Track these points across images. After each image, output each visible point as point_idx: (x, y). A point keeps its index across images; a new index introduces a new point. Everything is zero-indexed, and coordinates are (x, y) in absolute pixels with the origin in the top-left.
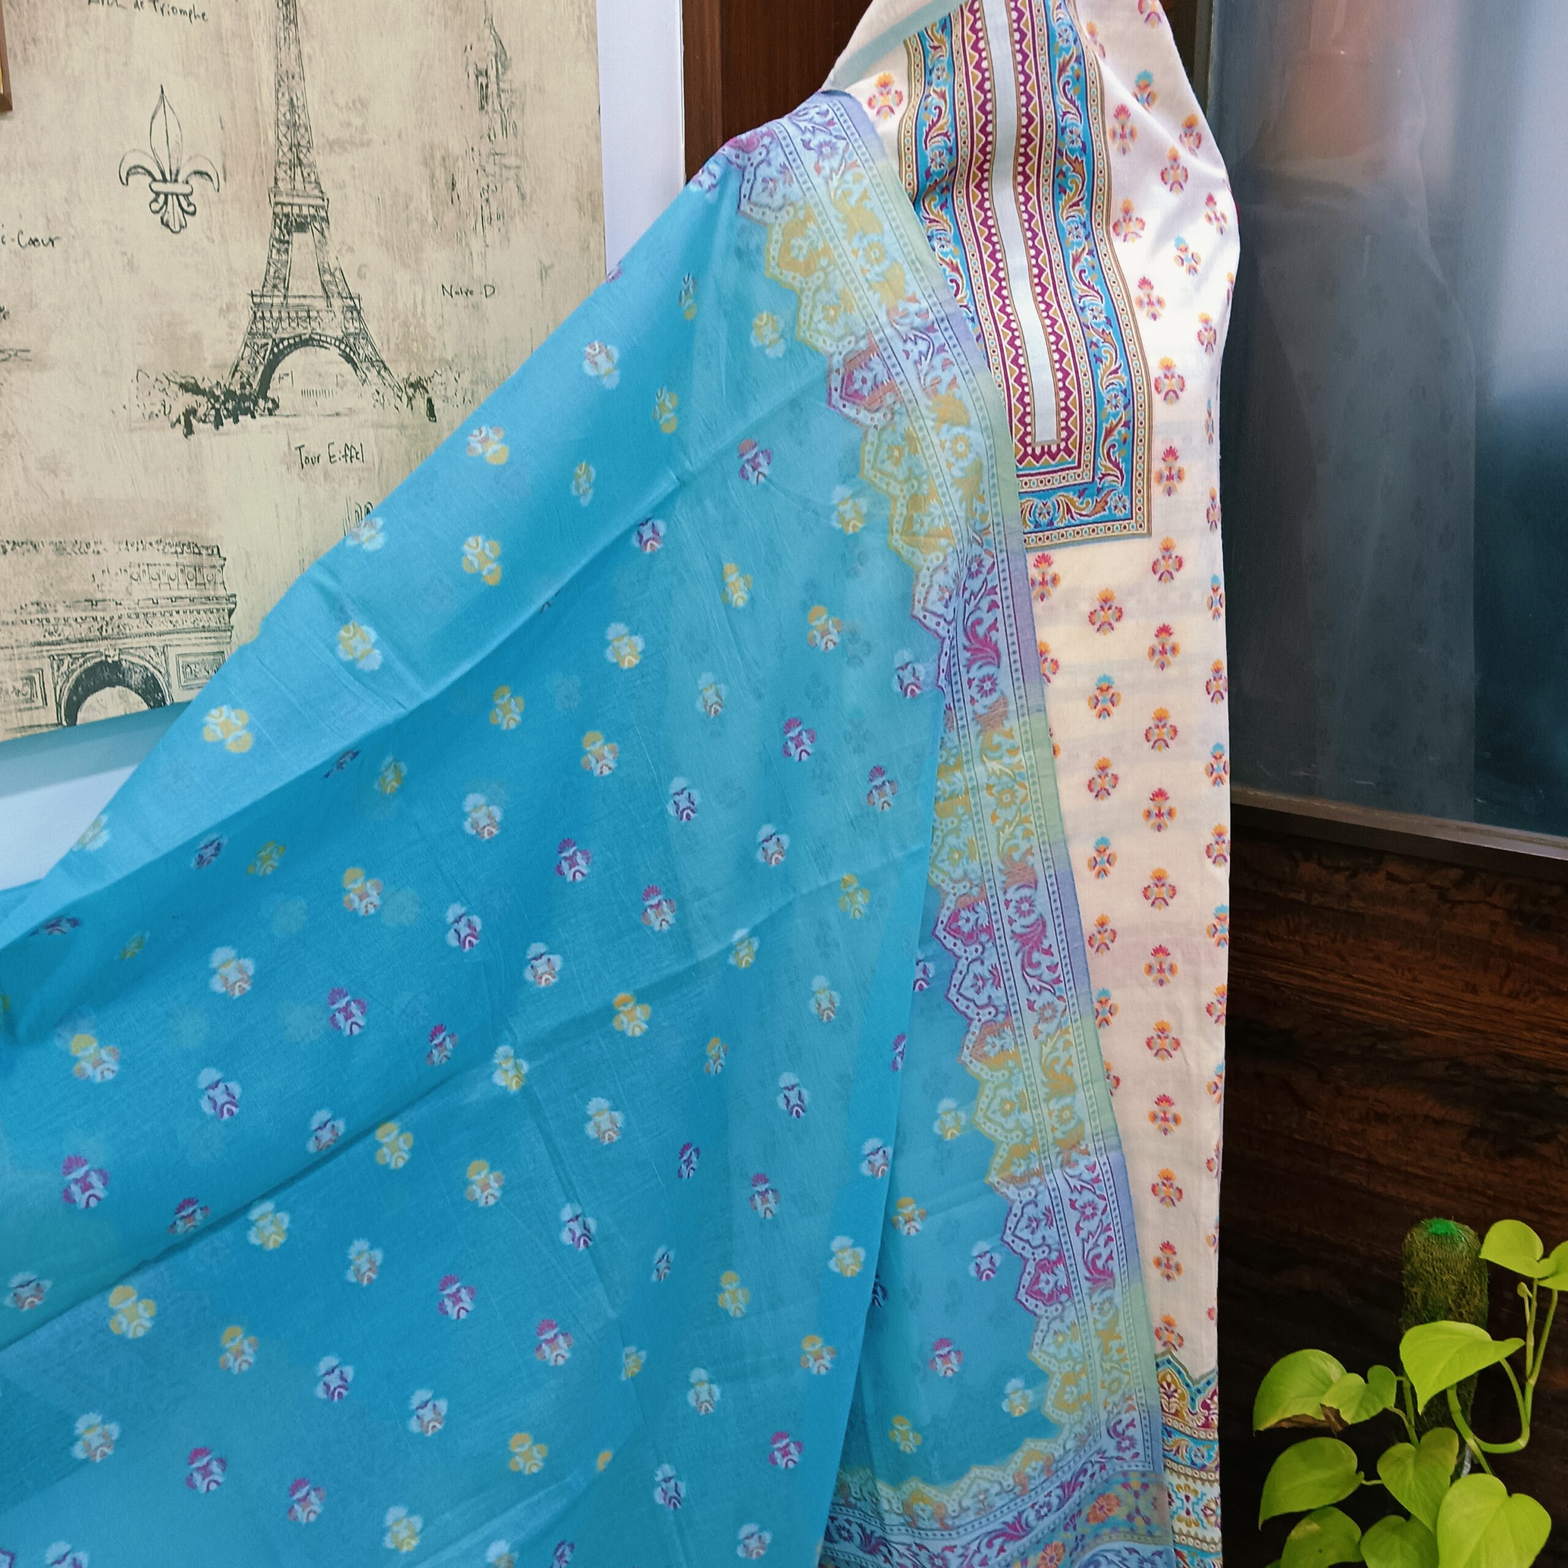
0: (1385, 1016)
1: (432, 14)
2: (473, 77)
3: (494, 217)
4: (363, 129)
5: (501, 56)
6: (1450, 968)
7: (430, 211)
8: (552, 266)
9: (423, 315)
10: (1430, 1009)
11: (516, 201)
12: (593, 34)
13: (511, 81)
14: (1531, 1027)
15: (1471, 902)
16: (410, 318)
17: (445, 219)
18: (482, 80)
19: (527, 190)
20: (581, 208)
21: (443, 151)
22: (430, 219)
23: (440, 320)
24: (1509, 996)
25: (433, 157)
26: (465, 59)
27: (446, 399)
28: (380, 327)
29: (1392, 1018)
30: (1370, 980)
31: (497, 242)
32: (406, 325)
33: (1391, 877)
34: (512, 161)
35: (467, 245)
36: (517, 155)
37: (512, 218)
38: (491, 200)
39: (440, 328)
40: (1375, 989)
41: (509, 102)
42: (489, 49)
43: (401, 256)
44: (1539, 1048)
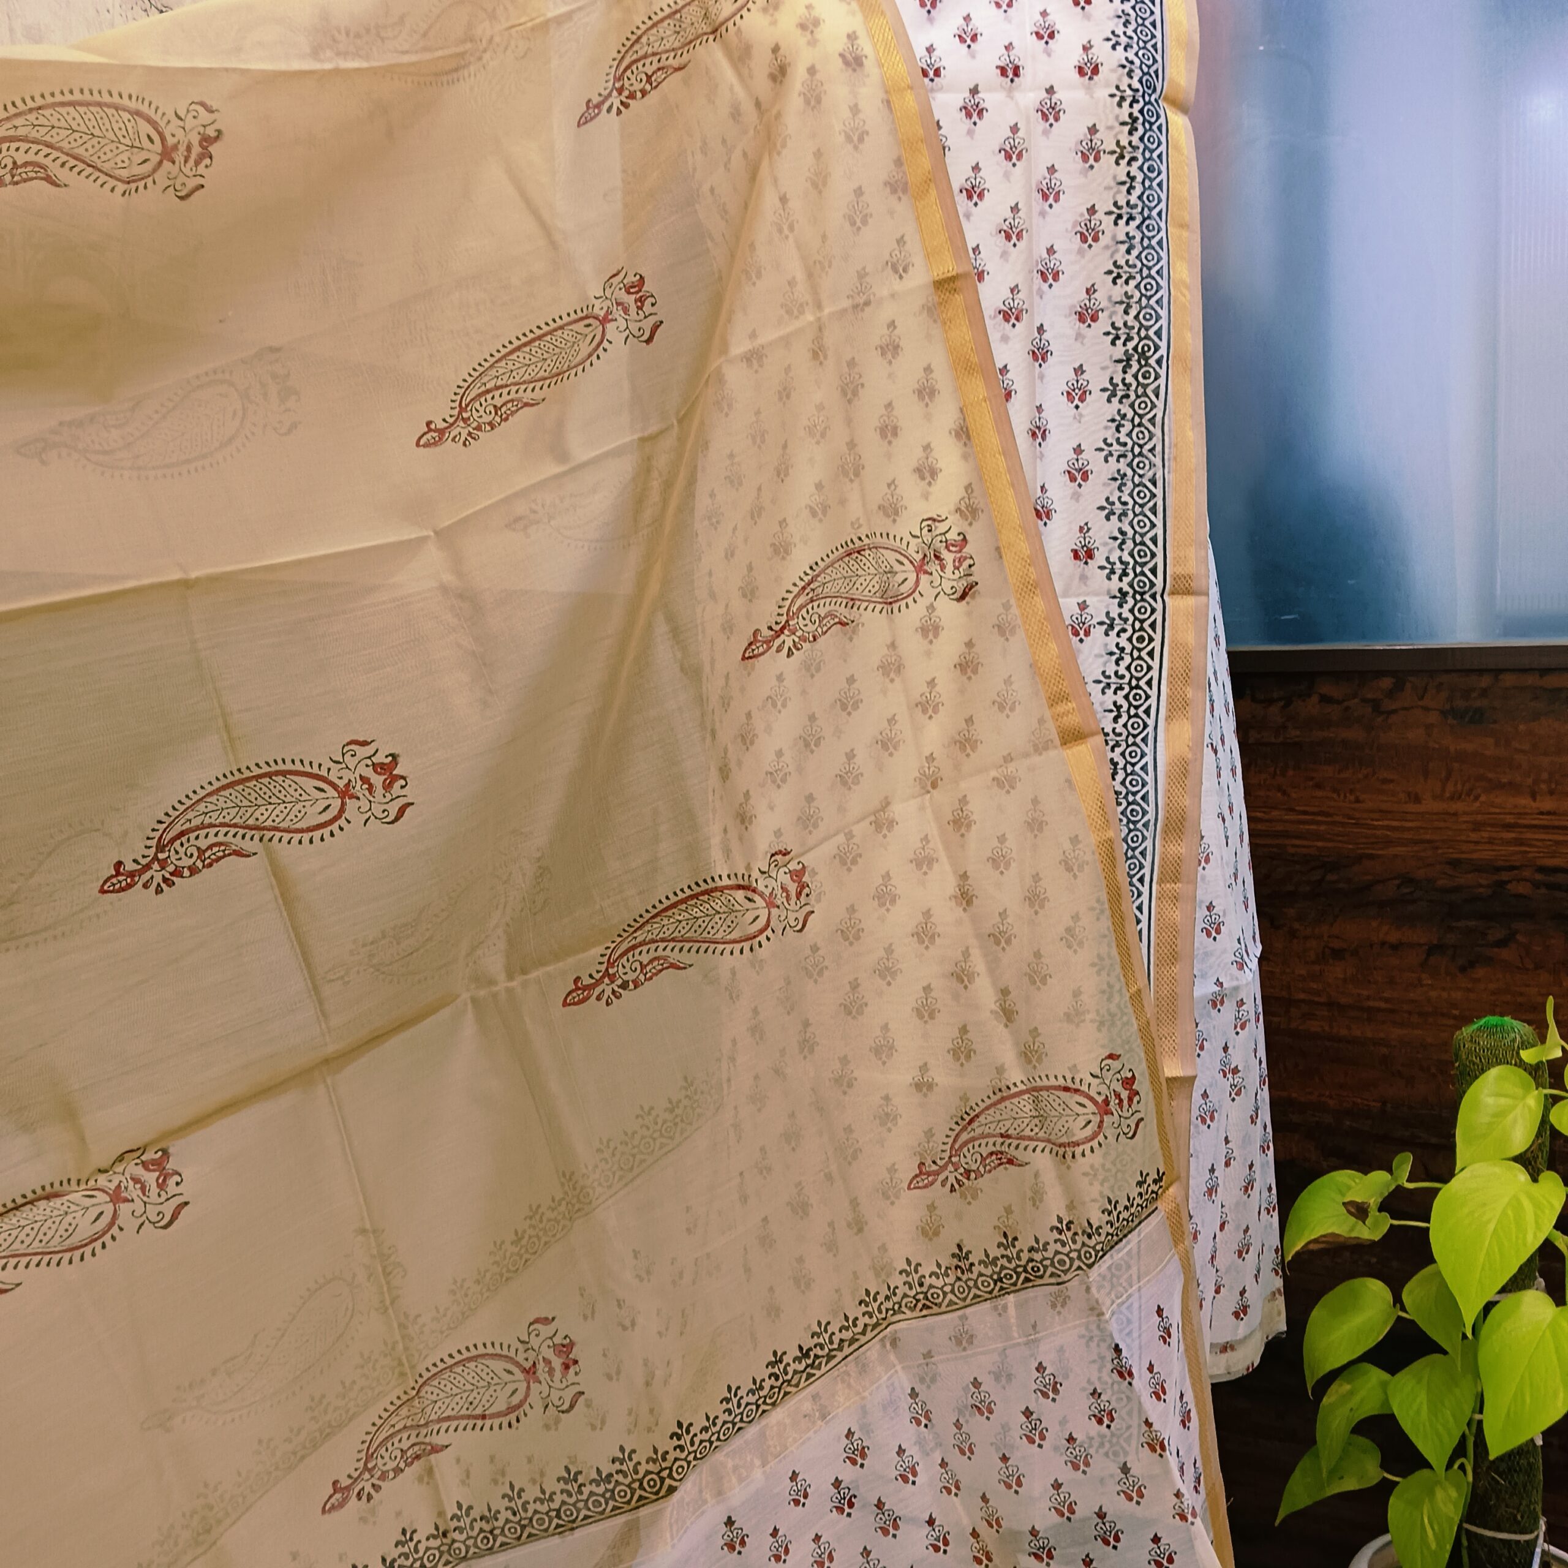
0: (1330, 845)
6: (1392, 781)
10: (1375, 828)
14: (1477, 827)
15: (1404, 709)
24: (1452, 798)
29: (1340, 845)
30: (1315, 809)
33: (1325, 699)
40: (1319, 818)
44: (1487, 847)
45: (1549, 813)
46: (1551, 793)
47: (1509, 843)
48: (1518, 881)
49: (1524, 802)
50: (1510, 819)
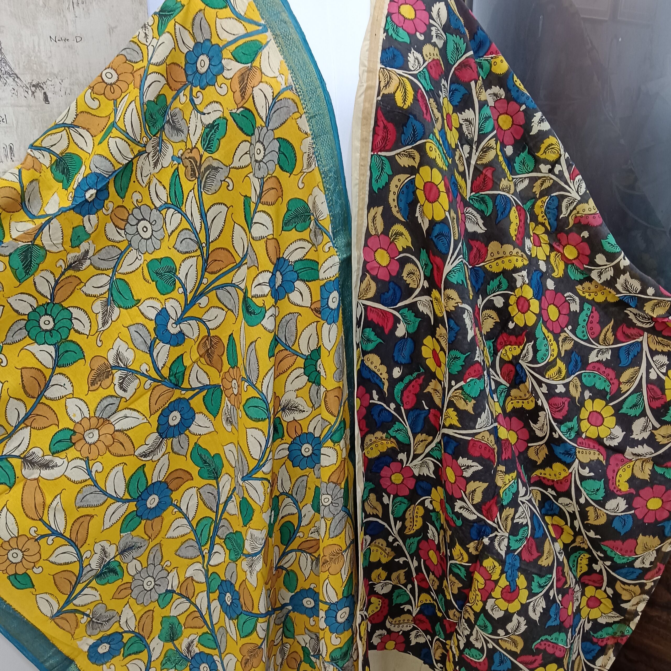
3: (80, 2)
8: (116, 27)
9: (39, 51)
16: (32, 53)
17: (50, 3)
23: (50, 54)
27: (54, 93)
28: (13, 56)
31: (82, 15)
32: (29, 56)
35: (64, 17)
37: (91, 3)
39: (50, 57)
43: (24, 22)
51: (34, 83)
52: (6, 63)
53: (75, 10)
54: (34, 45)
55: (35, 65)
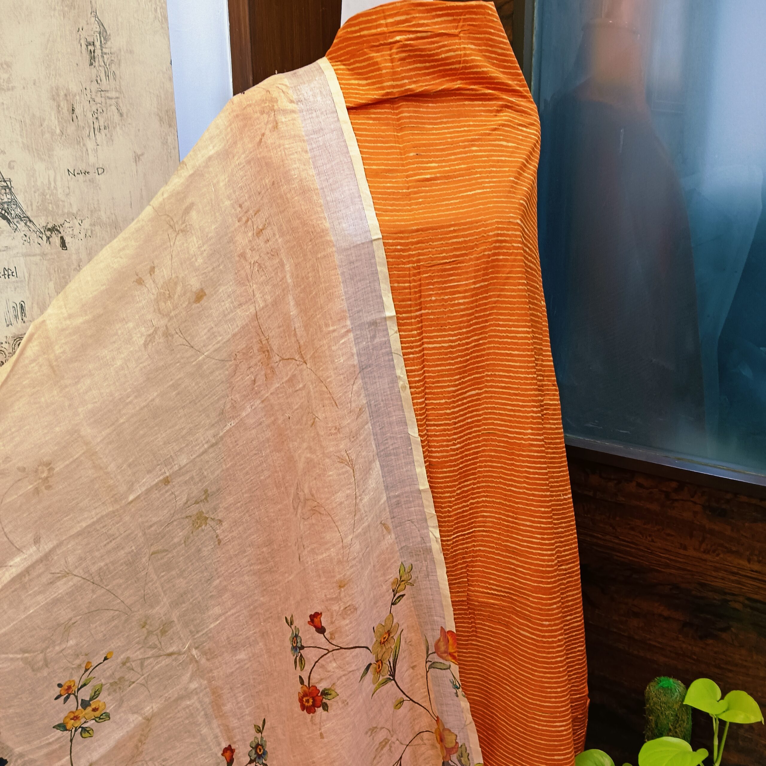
0: (636, 560)
1: (55, 9)
2: (84, 46)
3: (102, 128)
4: (9, 81)
5: (103, 34)
6: (672, 536)
7: (57, 127)
8: (142, 154)
9: (55, 188)
10: (661, 557)
11: (117, 117)
12: (165, 18)
13: (111, 48)
14: (717, 569)
15: (682, 500)
16: (47, 191)
17: (68, 131)
18: (91, 48)
19: (124, 110)
20: (161, 120)
21: (65, 91)
22: (58, 131)
23: (68, 190)
24: (704, 552)
25: (58, 95)
26: (78, 36)
27: (73, 236)
28: (25, 197)
30: (629, 540)
31: (105, 142)
32: (43, 194)
33: (639, 485)
34: (113, 94)
35: (84, 145)
36: (116, 91)
37: (114, 128)
38: (99, 118)
39: (68, 195)
40: (631, 545)
41: (109, 60)
42: (95, 29)
43: (38, 154)
44: (720, 581)
45: (756, 572)
46: (759, 562)
47: (733, 581)
48: (735, 601)
49: (744, 563)
50: (735, 570)
51: (49, 226)
52: (16, 204)
53: (97, 137)
54: (49, 180)
55: (50, 205)
